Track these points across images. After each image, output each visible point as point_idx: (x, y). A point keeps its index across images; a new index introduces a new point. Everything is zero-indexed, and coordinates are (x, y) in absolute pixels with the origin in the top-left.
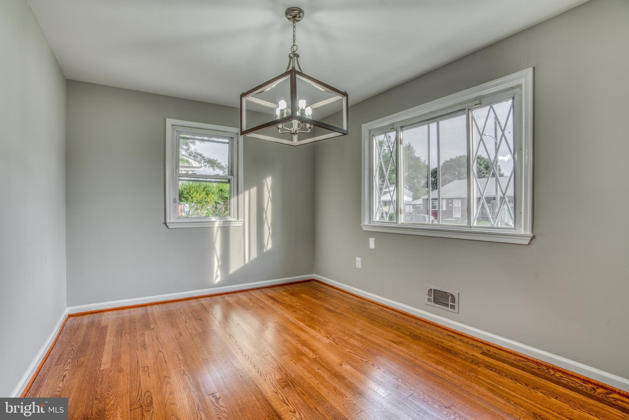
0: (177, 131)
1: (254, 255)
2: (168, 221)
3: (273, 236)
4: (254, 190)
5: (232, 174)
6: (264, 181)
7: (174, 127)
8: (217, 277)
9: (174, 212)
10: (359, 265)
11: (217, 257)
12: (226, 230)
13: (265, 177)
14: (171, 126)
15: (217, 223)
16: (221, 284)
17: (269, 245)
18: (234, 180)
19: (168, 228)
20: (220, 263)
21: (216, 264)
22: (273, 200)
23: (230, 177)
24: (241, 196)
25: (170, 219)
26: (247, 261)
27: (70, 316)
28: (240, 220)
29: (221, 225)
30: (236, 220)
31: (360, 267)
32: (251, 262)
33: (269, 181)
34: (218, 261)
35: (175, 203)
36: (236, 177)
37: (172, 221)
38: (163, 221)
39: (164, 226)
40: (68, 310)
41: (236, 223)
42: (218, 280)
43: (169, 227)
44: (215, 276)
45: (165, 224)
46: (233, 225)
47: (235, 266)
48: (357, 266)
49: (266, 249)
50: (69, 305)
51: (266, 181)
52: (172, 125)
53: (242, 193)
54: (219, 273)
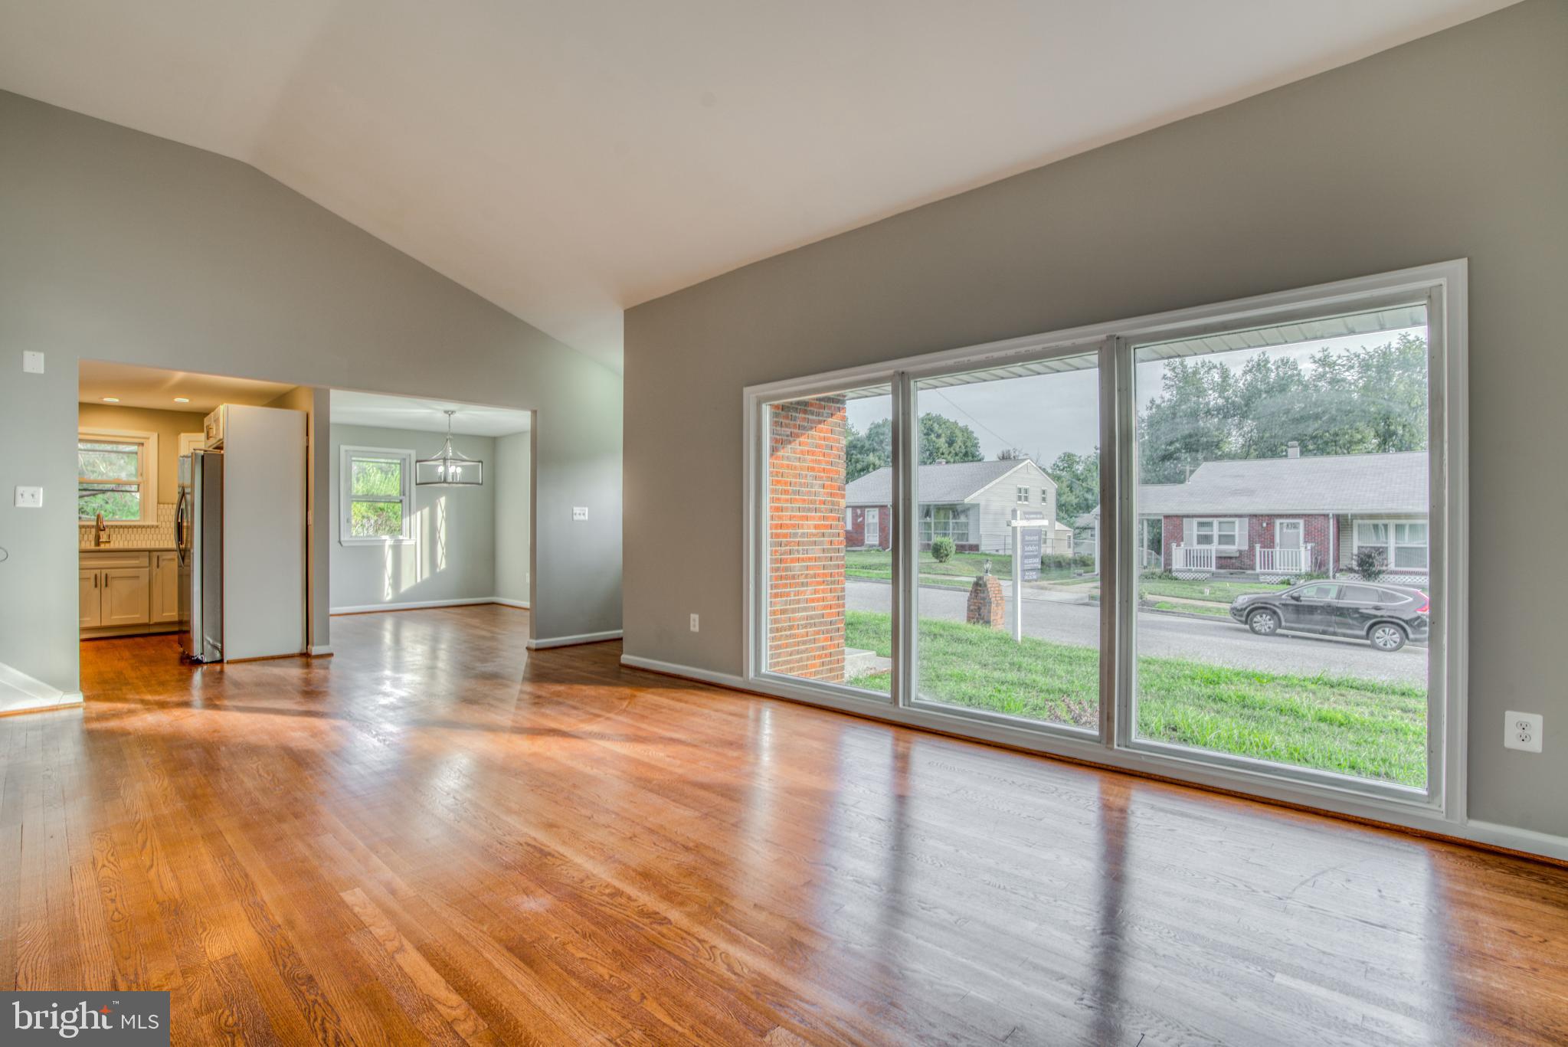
0: (350, 456)
1: (426, 575)
2: (342, 539)
3: (447, 557)
4: (426, 511)
5: (404, 495)
6: (437, 502)
7: (348, 452)
8: (388, 594)
11: (388, 575)
12: (397, 548)
13: (438, 498)
15: (388, 541)
16: (391, 602)
17: (442, 564)
18: (406, 500)
19: (342, 546)
20: (391, 580)
21: (387, 582)
22: (447, 520)
23: (402, 497)
24: (413, 517)
25: (344, 538)
26: (419, 580)
28: (412, 539)
29: (392, 544)
30: (408, 538)
32: (423, 582)
33: (443, 500)
34: (389, 579)
35: (348, 523)
36: (408, 497)
37: (346, 539)
38: (338, 540)
39: (338, 543)
41: (407, 542)
42: (389, 598)
44: (386, 593)
45: (340, 542)
46: (404, 543)
47: (406, 585)
49: (439, 570)
51: (439, 502)
53: (413, 513)
54: (390, 591)
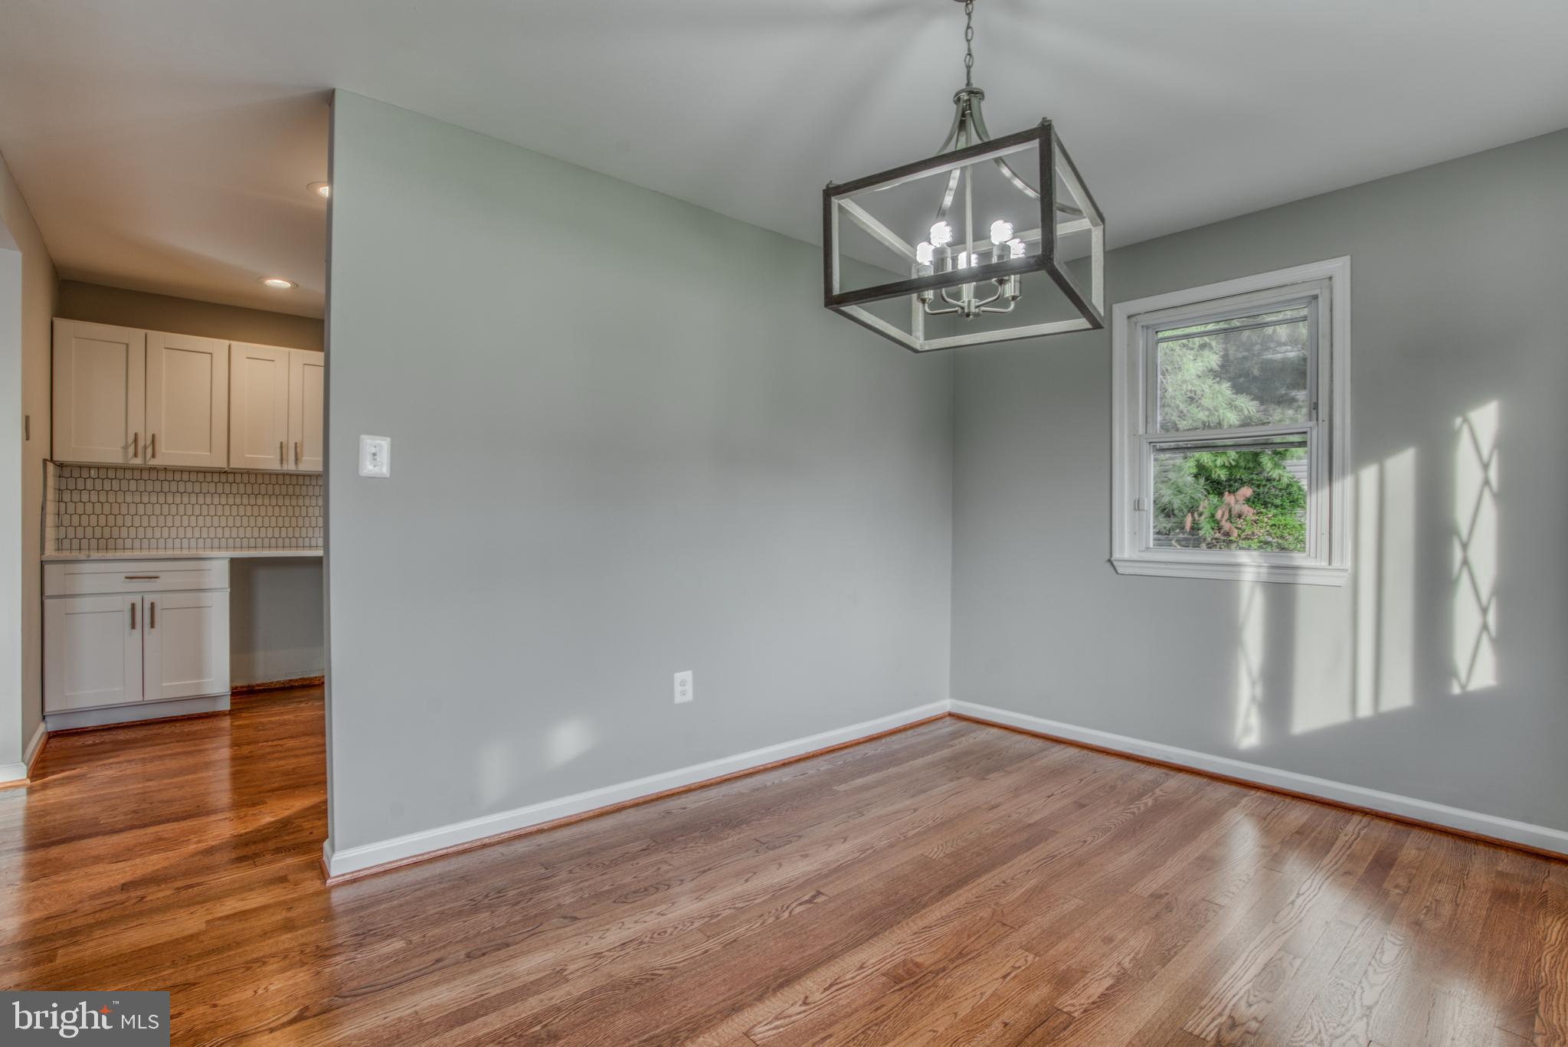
0: (1143, 327)
1: (1401, 696)
2: (1116, 555)
4: (1403, 464)
5: (1316, 417)
6: (1458, 421)
7: (1133, 320)
8: (1247, 730)
9: (1135, 533)
11: (1250, 673)
12: (1283, 593)
14: (1126, 321)
15: (1253, 571)
16: (1253, 756)
17: (1476, 669)
19: (1117, 573)
20: (1259, 691)
21: (1247, 690)
23: (1305, 428)
24: (1343, 485)
25: (1122, 551)
26: (1368, 709)
27: (951, 715)
28: (1336, 564)
29: (1264, 578)
30: (1324, 564)
32: (1380, 719)
33: (1483, 420)
34: (1253, 684)
35: (1137, 512)
36: (1326, 423)
37: (1126, 556)
38: (1108, 557)
39: (1109, 564)
41: (1320, 575)
42: (1250, 743)
43: (1120, 570)
44: (1238, 725)
45: (1110, 561)
46: (1304, 578)
47: (1314, 713)
49: (1463, 687)
50: (953, 696)
51: (1466, 420)
52: (1129, 317)
53: (1343, 474)
54: (1257, 722)
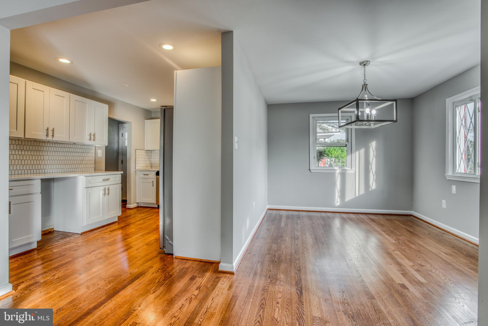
0: (315, 120)
1: (362, 192)
2: (311, 168)
3: (376, 181)
4: (362, 151)
5: (348, 142)
6: (370, 144)
7: (314, 118)
8: (337, 202)
9: (314, 164)
10: (444, 206)
11: (338, 191)
12: (343, 175)
15: (338, 171)
16: (339, 207)
17: (373, 186)
18: (349, 144)
19: (311, 172)
20: (339, 194)
22: (377, 157)
23: (347, 143)
24: (353, 155)
25: (312, 168)
26: (357, 195)
27: (268, 209)
28: (353, 169)
29: (340, 172)
30: (350, 169)
31: (445, 207)
32: (360, 196)
33: (373, 145)
34: (338, 193)
35: (314, 159)
36: (350, 143)
37: (313, 168)
38: (309, 169)
39: (309, 171)
40: (268, 207)
41: (350, 171)
42: (338, 204)
43: (312, 172)
44: (336, 201)
45: (309, 170)
46: (348, 172)
47: (349, 197)
48: (443, 207)
49: (371, 189)
50: (268, 204)
51: (371, 144)
52: (313, 117)
53: (354, 153)
54: (339, 200)
